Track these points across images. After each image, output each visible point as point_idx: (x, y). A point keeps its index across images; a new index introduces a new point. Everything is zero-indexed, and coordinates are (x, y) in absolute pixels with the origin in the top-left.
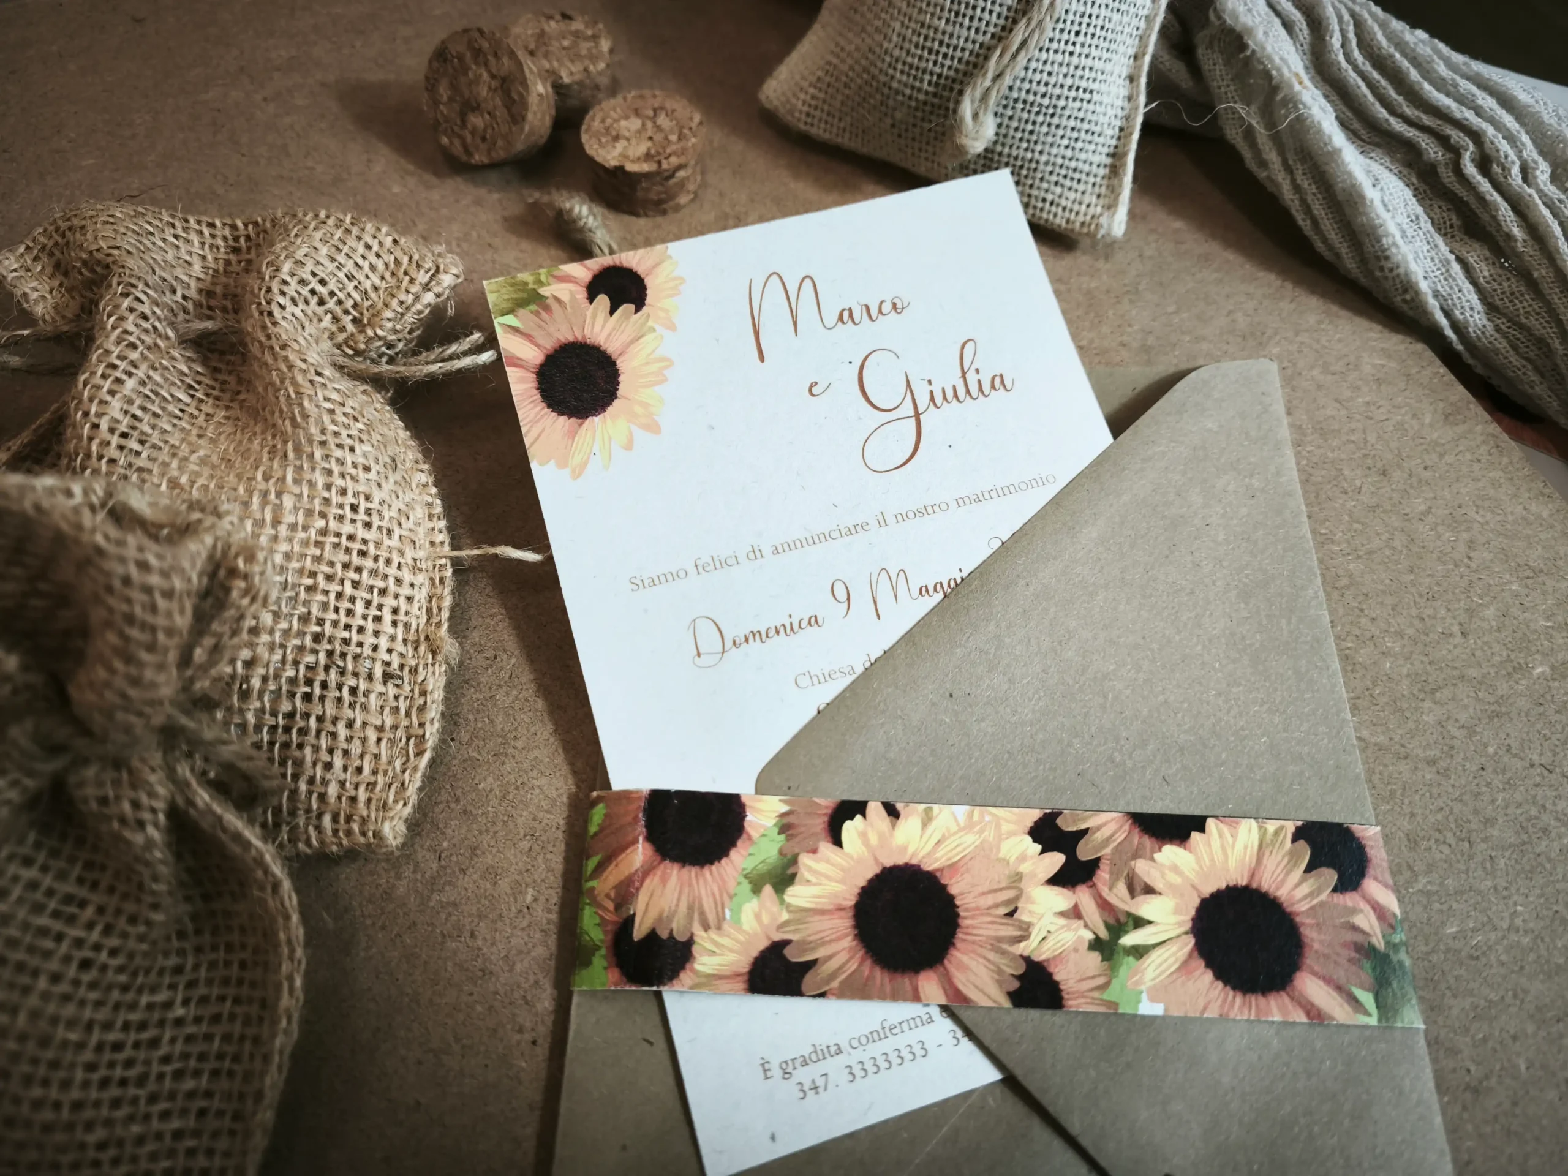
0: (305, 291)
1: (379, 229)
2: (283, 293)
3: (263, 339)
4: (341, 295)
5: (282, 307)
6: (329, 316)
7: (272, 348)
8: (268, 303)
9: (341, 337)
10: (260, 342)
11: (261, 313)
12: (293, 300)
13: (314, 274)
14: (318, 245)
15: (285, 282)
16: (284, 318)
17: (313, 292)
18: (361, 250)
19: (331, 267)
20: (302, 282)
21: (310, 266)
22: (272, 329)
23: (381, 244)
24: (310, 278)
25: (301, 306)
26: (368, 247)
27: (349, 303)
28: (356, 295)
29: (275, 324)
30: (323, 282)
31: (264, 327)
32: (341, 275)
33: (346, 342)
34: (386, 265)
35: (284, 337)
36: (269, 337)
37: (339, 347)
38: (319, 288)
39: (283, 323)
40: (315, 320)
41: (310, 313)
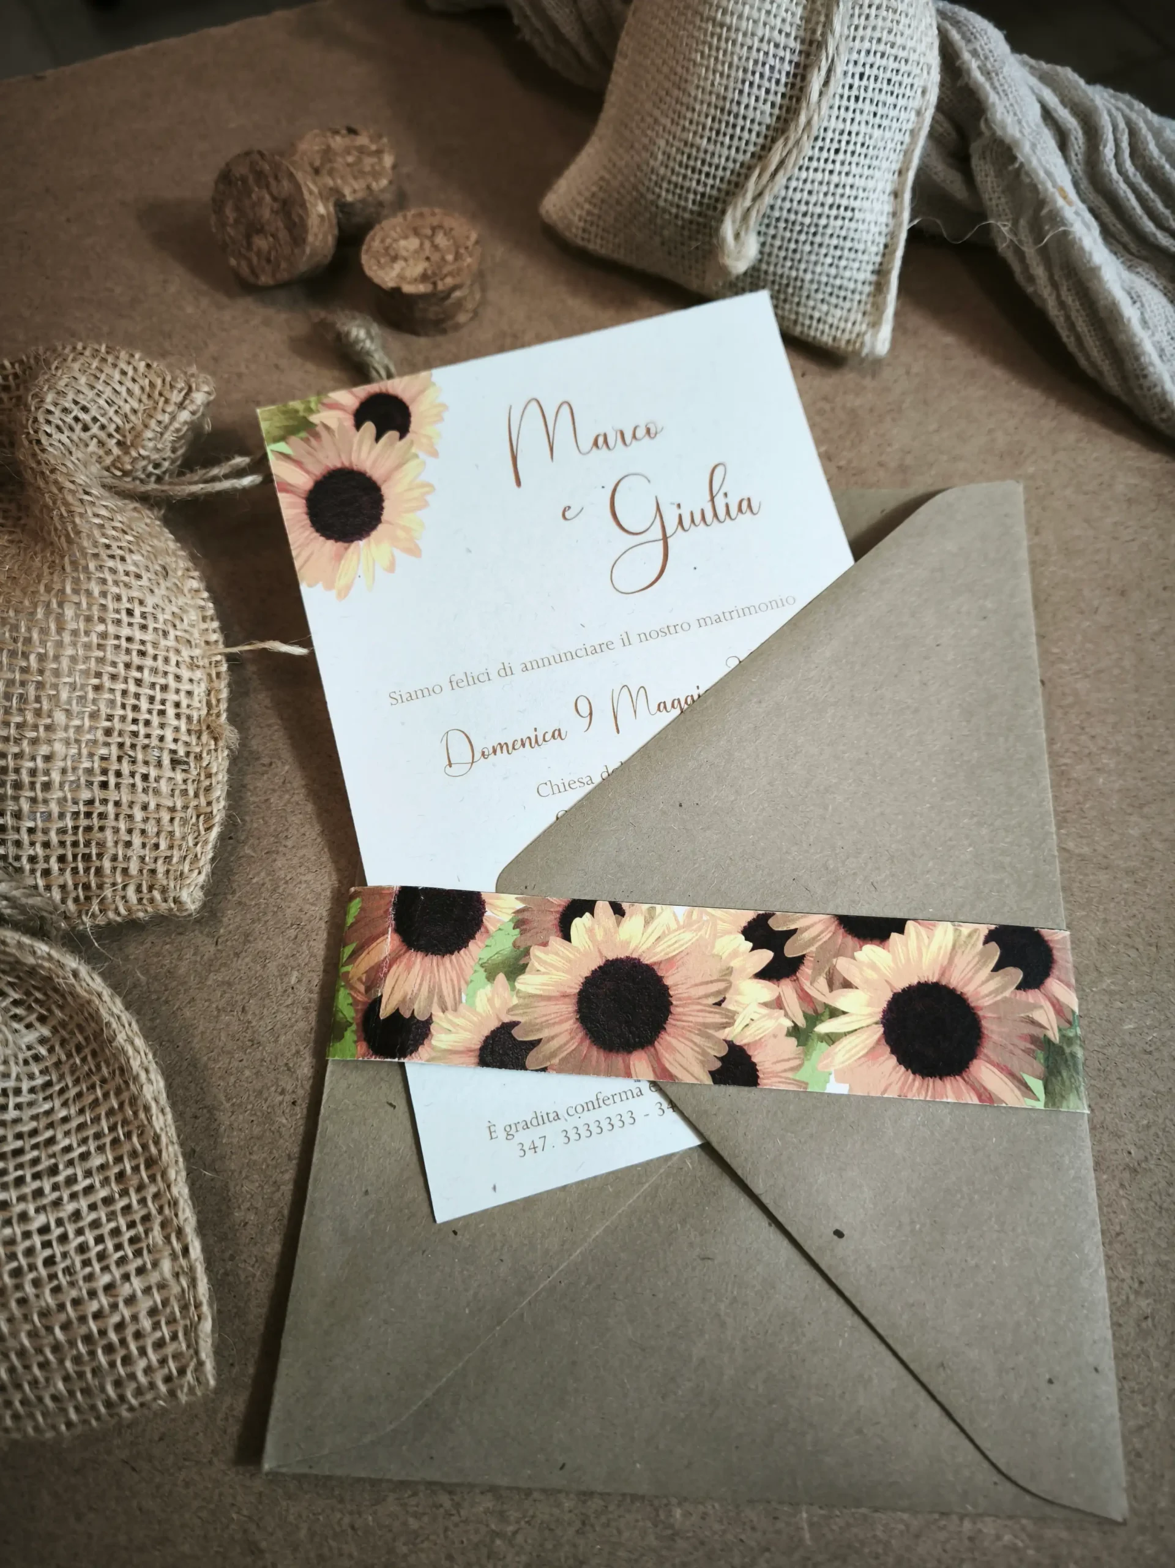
0: (69, 419)
1: (132, 356)
2: (49, 422)
3: (34, 465)
4: (103, 420)
5: (49, 435)
6: (95, 440)
7: (43, 473)
8: (36, 432)
9: (108, 461)
10: (32, 468)
11: (31, 442)
12: (58, 427)
13: (76, 403)
14: (77, 375)
15: (49, 412)
16: (51, 445)
17: (77, 419)
18: (117, 376)
19: (91, 394)
20: (65, 410)
21: (71, 396)
22: (41, 456)
23: (135, 369)
24: (73, 406)
25: (67, 433)
26: (124, 373)
27: (112, 428)
28: (118, 420)
29: (43, 450)
30: (85, 409)
31: (34, 455)
32: (102, 402)
33: (113, 464)
34: (142, 389)
35: (53, 461)
36: (39, 463)
37: (107, 469)
38: (82, 416)
39: (50, 449)
40: (81, 445)
41: (75, 438)
